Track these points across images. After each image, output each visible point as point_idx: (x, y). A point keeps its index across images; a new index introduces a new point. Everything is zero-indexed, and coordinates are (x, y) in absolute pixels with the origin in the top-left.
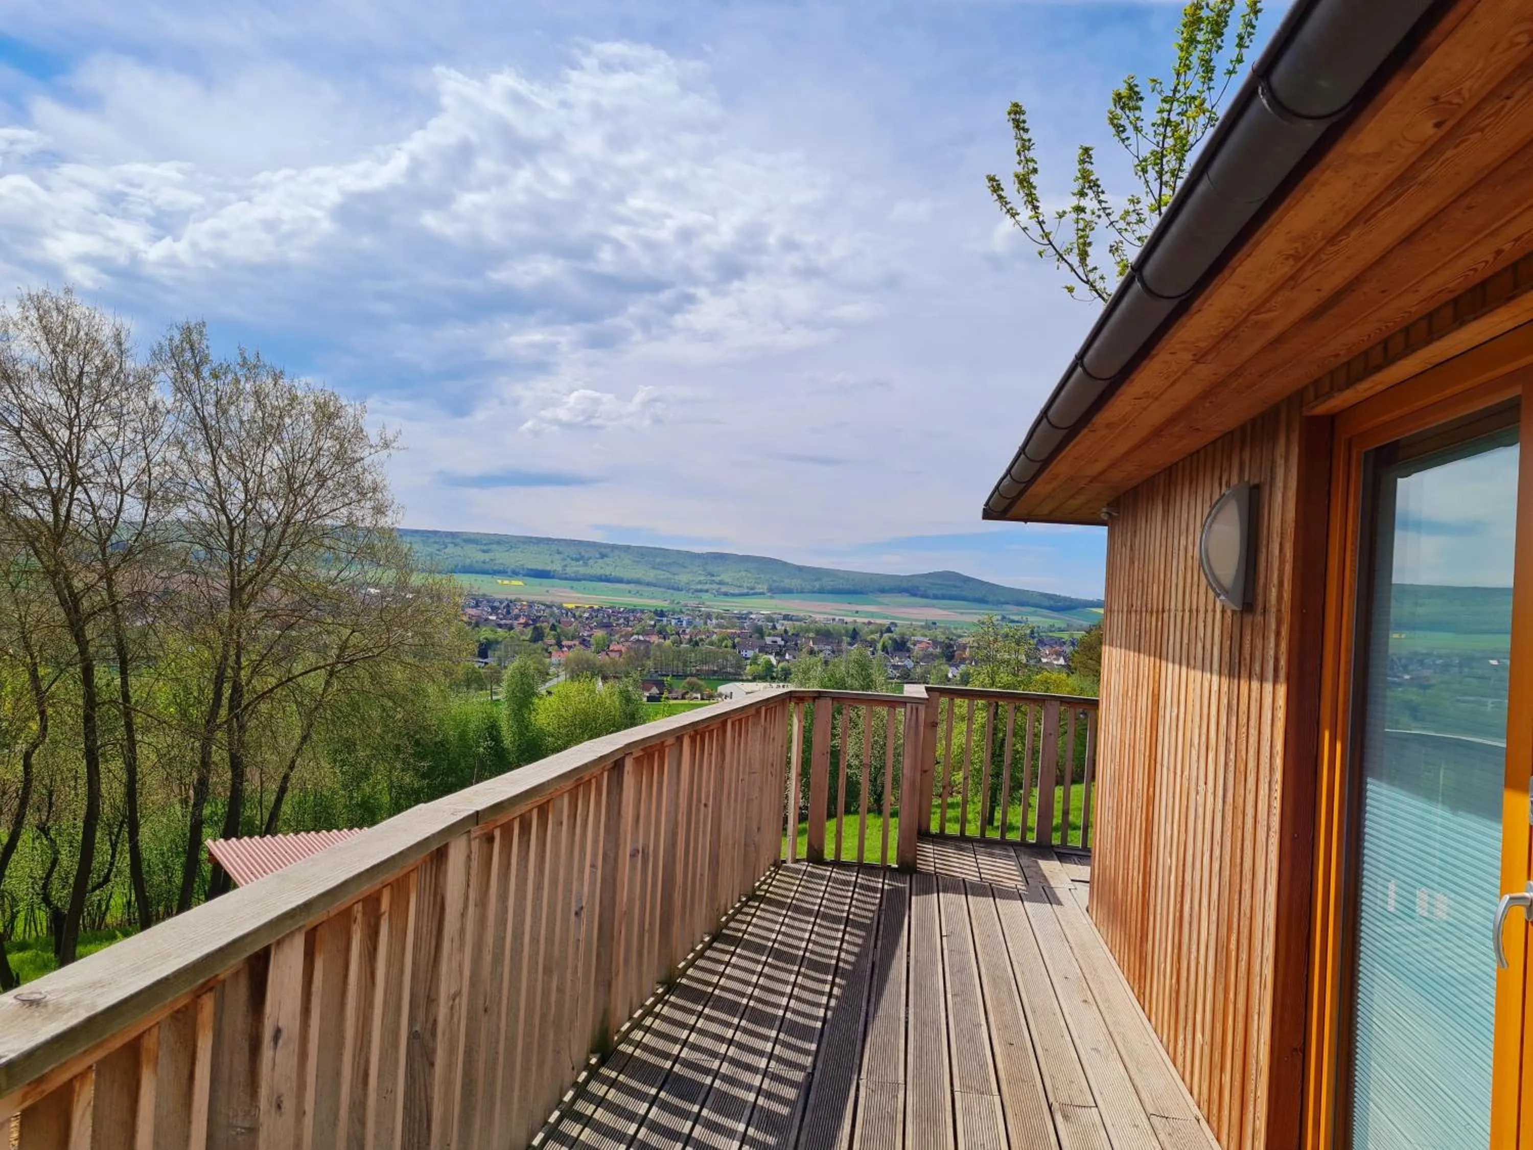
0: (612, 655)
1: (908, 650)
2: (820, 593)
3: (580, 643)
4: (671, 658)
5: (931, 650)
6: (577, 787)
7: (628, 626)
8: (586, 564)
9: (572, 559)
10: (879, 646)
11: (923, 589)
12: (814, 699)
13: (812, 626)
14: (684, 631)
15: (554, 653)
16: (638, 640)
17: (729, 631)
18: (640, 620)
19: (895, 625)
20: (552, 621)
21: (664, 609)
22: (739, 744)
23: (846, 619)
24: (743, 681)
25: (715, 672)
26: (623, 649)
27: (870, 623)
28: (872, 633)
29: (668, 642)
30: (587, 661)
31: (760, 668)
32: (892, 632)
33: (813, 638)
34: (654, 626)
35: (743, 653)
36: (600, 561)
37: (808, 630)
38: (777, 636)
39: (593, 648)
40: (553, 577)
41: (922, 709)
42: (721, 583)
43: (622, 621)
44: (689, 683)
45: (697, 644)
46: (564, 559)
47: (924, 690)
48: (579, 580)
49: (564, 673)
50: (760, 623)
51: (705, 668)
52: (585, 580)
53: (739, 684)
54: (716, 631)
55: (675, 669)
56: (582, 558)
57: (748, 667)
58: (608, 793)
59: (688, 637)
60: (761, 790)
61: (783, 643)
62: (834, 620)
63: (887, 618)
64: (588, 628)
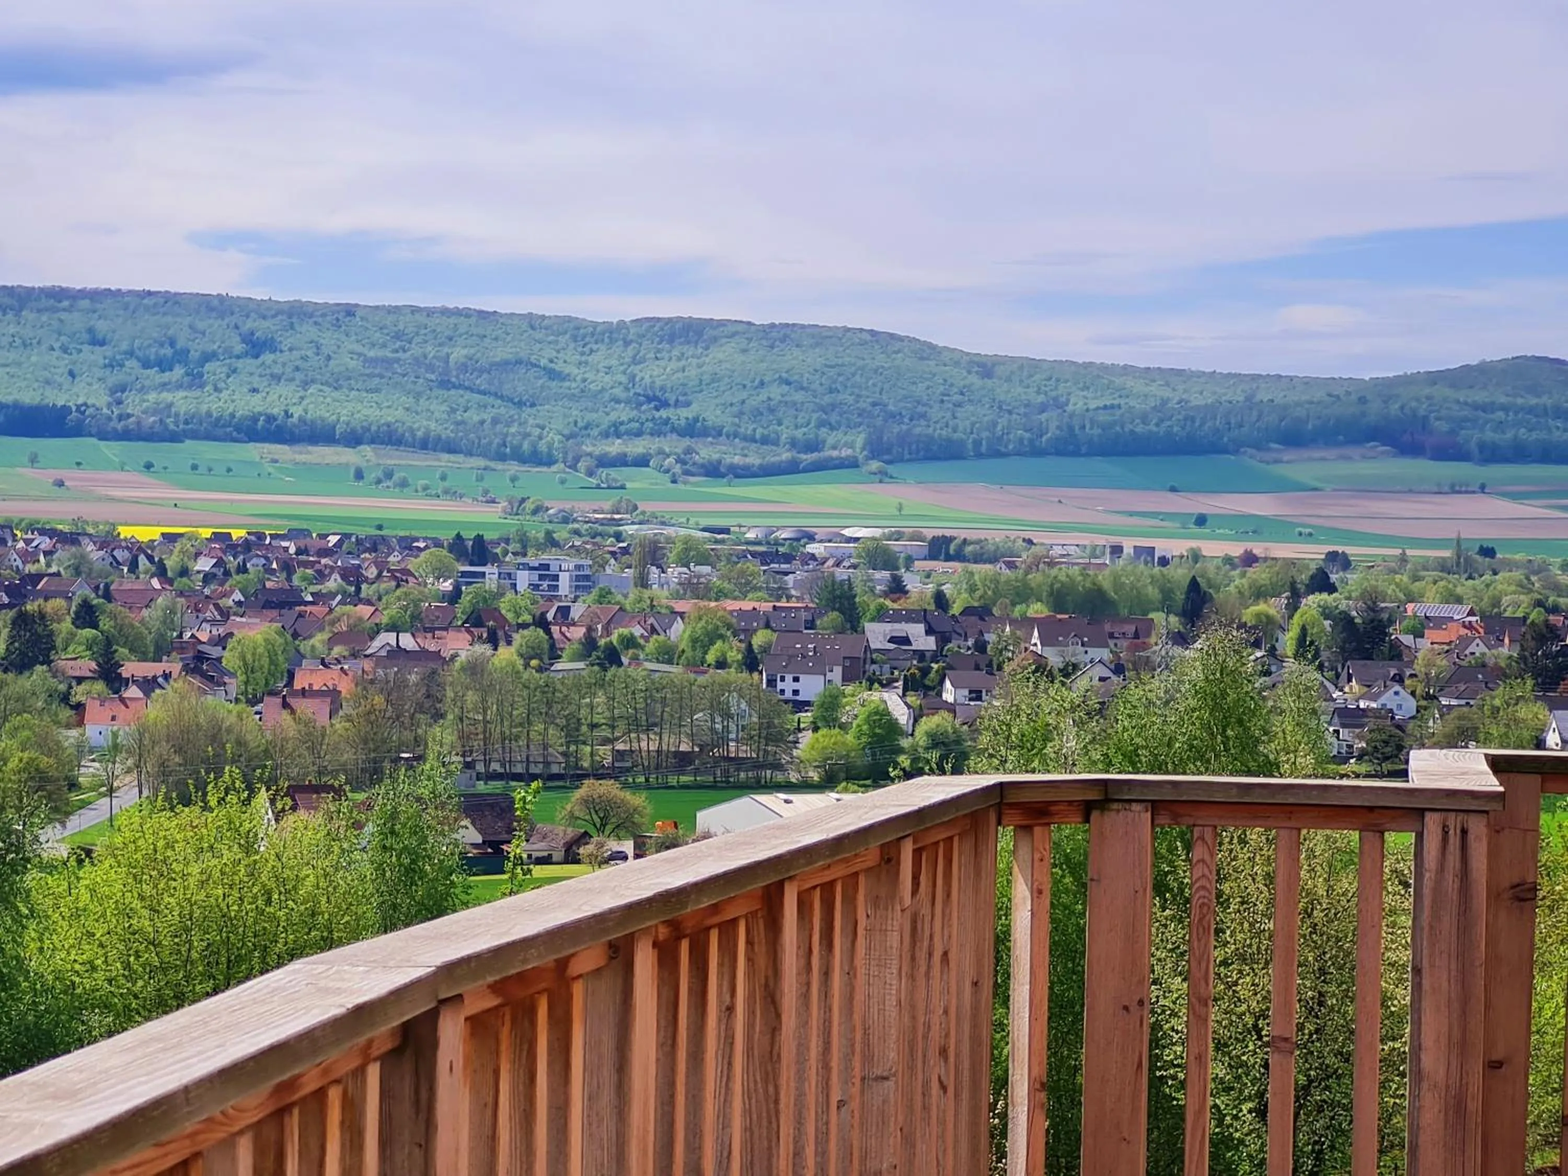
0: (304, 706)
1: (1396, 653)
2: (1059, 453)
3: (187, 669)
4: (519, 712)
5: (1478, 648)
6: (281, 1113)
7: (356, 599)
8: (195, 380)
9: (146, 364)
10: (1288, 642)
11: (1443, 426)
12: (1087, 810)
13: (1035, 578)
14: (564, 612)
15: (93, 708)
16: (397, 653)
17: (731, 605)
18: (401, 577)
19: (1344, 562)
20: (82, 591)
21: (489, 536)
22: (826, 974)
23: (1164, 546)
24: (789, 787)
25: (683, 760)
26: (345, 687)
27: (1250, 559)
28: (1260, 594)
29: (506, 655)
30: (216, 735)
31: (850, 738)
32: (1332, 589)
33: (1041, 623)
34: (454, 596)
35: (788, 685)
36: (248, 364)
37: (1023, 594)
38: (910, 617)
39: (234, 685)
40: (78, 431)
41: (1478, 827)
42: (693, 430)
43: (333, 583)
44: (588, 803)
45: (612, 657)
46: (112, 365)
47: (1485, 767)
48: (175, 438)
49: (131, 779)
50: (841, 574)
51: (648, 744)
52: (195, 436)
53: (773, 800)
54: (680, 606)
55: (536, 752)
56: (181, 356)
57: (807, 738)
58: (385, 1143)
59: (578, 633)
60: (908, 1140)
61: (929, 643)
62: (1117, 550)
63: (1309, 537)
64: (211, 612)
